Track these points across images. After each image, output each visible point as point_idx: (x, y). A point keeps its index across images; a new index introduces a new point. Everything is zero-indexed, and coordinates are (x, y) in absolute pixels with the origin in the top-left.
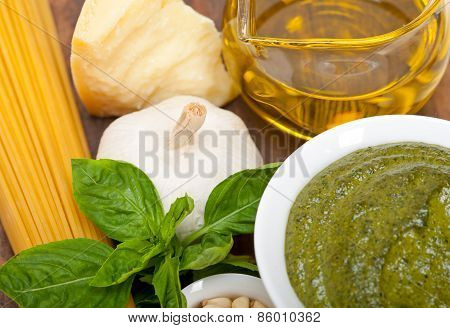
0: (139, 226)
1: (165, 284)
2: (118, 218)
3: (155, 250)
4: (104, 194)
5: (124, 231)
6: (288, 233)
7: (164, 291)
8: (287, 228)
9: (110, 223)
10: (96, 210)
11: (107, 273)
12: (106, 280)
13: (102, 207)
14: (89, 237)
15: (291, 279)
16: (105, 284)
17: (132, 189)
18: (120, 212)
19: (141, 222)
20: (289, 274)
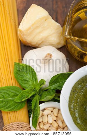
0: (30, 85)
1: (35, 103)
2: (25, 82)
3: (33, 93)
4: (22, 75)
5: (26, 86)
6: (71, 95)
7: (34, 105)
8: (71, 93)
9: (22, 83)
10: (19, 79)
11: (19, 98)
12: (19, 100)
13: (20, 78)
14: (17, 86)
15: (69, 109)
16: (18, 101)
17: (30, 74)
18: (25, 80)
19: (31, 84)
20: (69, 107)
